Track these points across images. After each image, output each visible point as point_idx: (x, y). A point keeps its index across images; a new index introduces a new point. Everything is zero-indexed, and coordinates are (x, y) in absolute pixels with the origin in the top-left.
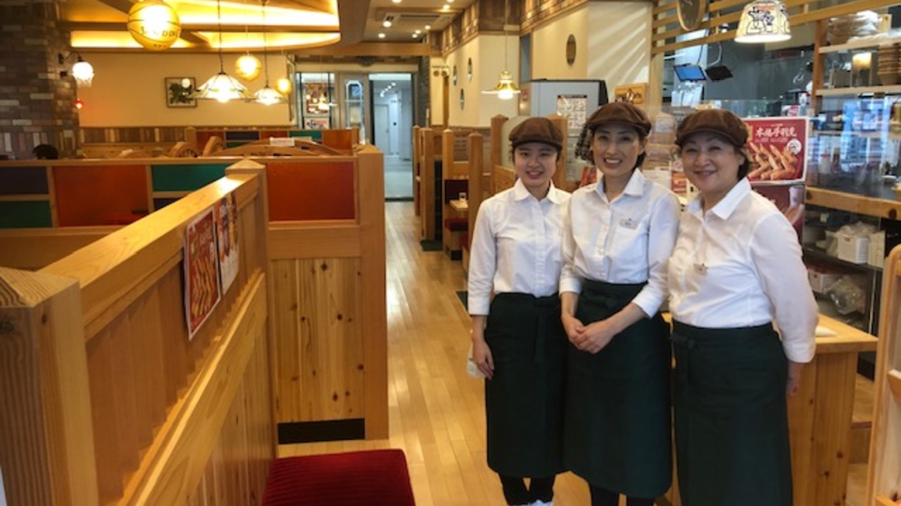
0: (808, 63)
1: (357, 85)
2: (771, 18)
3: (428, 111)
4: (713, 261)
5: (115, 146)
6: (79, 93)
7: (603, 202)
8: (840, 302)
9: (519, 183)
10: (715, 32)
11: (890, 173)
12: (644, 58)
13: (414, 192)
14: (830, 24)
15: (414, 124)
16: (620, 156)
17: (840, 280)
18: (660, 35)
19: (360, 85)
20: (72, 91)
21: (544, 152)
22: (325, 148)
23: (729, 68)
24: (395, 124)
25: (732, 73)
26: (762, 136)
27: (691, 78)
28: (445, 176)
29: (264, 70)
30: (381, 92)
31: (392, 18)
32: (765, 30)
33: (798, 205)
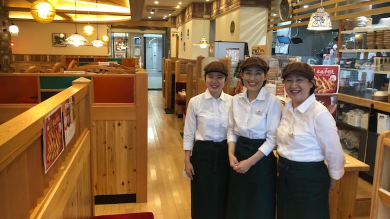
0: (335, 37)
1: (138, 39)
2: (324, 20)
3: (169, 51)
4: (297, 132)
5: (28, 63)
6: (12, 39)
7: (247, 103)
8: (348, 143)
9: (207, 91)
10: (295, 22)
11: (370, 86)
12: (264, 32)
13: (162, 87)
14: (346, 21)
15: (163, 57)
16: (256, 81)
17: (348, 134)
18: (272, 22)
19: (140, 39)
20: (9, 38)
21: (220, 77)
22: (123, 67)
23: (301, 38)
24: (155, 56)
25: (303, 41)
26: (319, 73)
27: (284, 42)
28: (176, 81)
29: (96, 31)
30: (149, 41)
31: (154, 10)
32: (321, 25)
33: (334, 105)
